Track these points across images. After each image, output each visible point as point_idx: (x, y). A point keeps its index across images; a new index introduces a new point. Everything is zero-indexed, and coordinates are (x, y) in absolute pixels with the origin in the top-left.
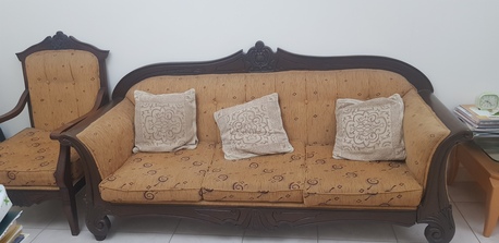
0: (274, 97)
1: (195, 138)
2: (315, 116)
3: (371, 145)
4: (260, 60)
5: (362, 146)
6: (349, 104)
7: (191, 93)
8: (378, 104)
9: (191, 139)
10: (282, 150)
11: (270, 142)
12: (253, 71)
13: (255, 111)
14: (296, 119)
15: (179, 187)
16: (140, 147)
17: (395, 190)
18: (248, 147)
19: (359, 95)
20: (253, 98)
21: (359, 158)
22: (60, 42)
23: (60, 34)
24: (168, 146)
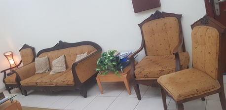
0: (63, 56)
1: (49, 69)
6: (78, 56)
7: (46, 57)
8: (82, 56)
9: (47, 69)
11: (59, 69)
12: (61, 49)
13: (58, 61)
16: (36, 72)
18: (55, 71)
22: (26, 46)
23: (25, 44)
24: (41, 72)
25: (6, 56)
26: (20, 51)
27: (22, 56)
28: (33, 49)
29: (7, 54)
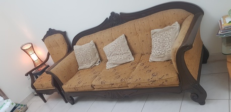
0: (123, 36)
1: (99, 60)
2: (143, 41)
3: (163, 53)
4: (115, 20)
5: (159, 54)
6: (155, 32)
7: (92, 42)
8: (167, 30)
9: (97, 61)
10: (128, 61)
11: (123, 58)
12: (114, 26)
13: (115, 45)
14: (135, 44)
15: (84, 85)
16: (80, 68)
17: (163, 78)
18: (114, 62)
19: (160, 26)
20: (116, 39)
21: (159, 60)
22: (51, 32)
23: (50, 29)
24: (89, 66)
25: (24, 50)
26: (43, 40)
27: (49, 47)
28: (64, 34)
29: (26, 48)
